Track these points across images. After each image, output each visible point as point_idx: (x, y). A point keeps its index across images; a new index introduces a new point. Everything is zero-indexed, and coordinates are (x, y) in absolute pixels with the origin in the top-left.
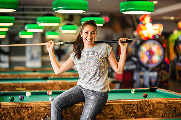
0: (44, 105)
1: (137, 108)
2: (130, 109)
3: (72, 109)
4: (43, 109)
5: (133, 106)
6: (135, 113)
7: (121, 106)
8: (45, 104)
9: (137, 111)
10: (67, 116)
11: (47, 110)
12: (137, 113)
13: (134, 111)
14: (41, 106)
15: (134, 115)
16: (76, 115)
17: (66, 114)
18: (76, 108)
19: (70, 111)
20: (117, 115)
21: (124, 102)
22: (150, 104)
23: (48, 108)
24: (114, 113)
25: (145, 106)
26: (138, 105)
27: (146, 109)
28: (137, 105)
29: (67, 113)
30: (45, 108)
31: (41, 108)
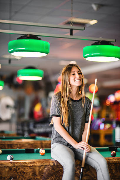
0: (8, 165)
1: (116, 168)
3: (42, 170)
4: (7, 170)
5: (111, 165)
8: (10, 164)
9: (116, 172)
10: (35, 178)
11: (12, 171)
12: (115, 175)
13: (113, 172)
14: (5, 165)
15: (113, 177)
16: (46, 177)
17: (34, 176)
18: (46, 168)
19: (39, 172)
20: (93, 177)
23: (13, 168)
24: (90, 174)
26: (117, 164)
29: (36, 175)
30: (10, 168)
31: (5, 168)
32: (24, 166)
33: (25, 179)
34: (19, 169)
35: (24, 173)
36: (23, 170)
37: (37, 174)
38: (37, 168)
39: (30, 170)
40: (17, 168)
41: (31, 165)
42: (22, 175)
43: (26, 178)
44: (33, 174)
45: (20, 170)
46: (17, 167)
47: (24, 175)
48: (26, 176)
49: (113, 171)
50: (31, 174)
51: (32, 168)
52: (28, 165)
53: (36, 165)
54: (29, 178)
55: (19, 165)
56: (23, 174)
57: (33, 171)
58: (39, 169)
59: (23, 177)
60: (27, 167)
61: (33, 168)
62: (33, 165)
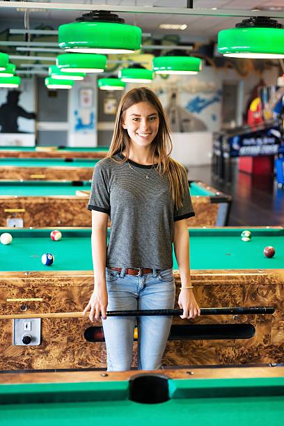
0: (17, 283)
1: (244, 293)
2: (225, 296)
3: (85, 294)
5: (232, 287)
6: (236, 304)
7: (205, 288)
8: (19, 280)
9: (243, 300)
10: (73, 308)
11: (25, 294)
12: (241, 305)
13: (236, 301)
14: (10, 284)
17: (70, 305)
19: (80, 297)
21: (210, 278)
22: (275, 285)
23: (26, 289)
25: (262, 289)
26: (246, 286)
27: (265, 296)
28: (241, 286)
29: (73, 302)
30: (20, 289)
31: (11, 289)
32: (48, 285)
33: (51, 309)
34: (38, 291)
35: (50, 298)
36: (46, 292)
37: (76, 300)
38: (76, 291)
39: (62, 293)
40: (35, 290)
41: (63, 283)
42: (44, 302)
43: (54, 307)
44: (68, 301)
45: (42, 293)
46: (33, 287)
47: (50, 302)
48: (52, 304)
49: (238, 298)
50: (63, 300)
51: (64, 290)
52: (56, 285)
53: (71, 283)
54: (61, 308)
55: (37, 283)
56: (47, 299)
57: (67, 296)
58: (80, 292)
59: (48, 305)
60: (55, 288)
61: (67, 290)
62: (66, 285)
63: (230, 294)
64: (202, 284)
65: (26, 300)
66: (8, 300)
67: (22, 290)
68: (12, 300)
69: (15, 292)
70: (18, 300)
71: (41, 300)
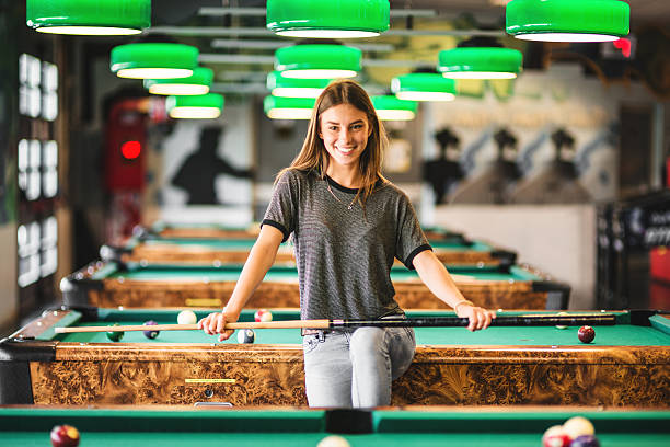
0: (198, 356)
1: (527, 377)
2: (500, 380)
3: (296, 374)
5: (510, 368)
7: (468, 369)
8: (203, 353)
11: (211, 373)
14: (190, 357)
17: (275, 389)
19: (289, 378)
22: (574, 365)
23: (213, 365)
24: (443, 390)
25: (554, 371)
26: (530, 367)
28: (525, 365)
29: (279, 386)
30: (204, 366)
31: (192, 365)
32: (244, 361)
34: (229, 368)
35: (246, 379)
36: (241, 370)
37: (283, 383)
38: (283, 369)
39: (263, 373)
40: (226, 366)
41: (263, 358)
42: (239, 385)
43: (251, 392)
44: (272, 384)
45: (234, 371)
46: (222, 362)
47: (246, 386)
48: (249, 388)
49: (519, 384)
50: (265, 382)
51: (267, 368)
52: (254, 359)
53: (276, 358)
56: (242, 381)
57: (270, 376)
58: (288, 372)
60: (252, 365)
61: (271, 368)
62: (268, 360)
63: (508, 378)
64: (466, 363)
65: (212, 381)
66: (187, 381)
67: (206, 367)
68: (193, 381)
69: (197, 368)
70: (201, 381)
71: (233, 381)
